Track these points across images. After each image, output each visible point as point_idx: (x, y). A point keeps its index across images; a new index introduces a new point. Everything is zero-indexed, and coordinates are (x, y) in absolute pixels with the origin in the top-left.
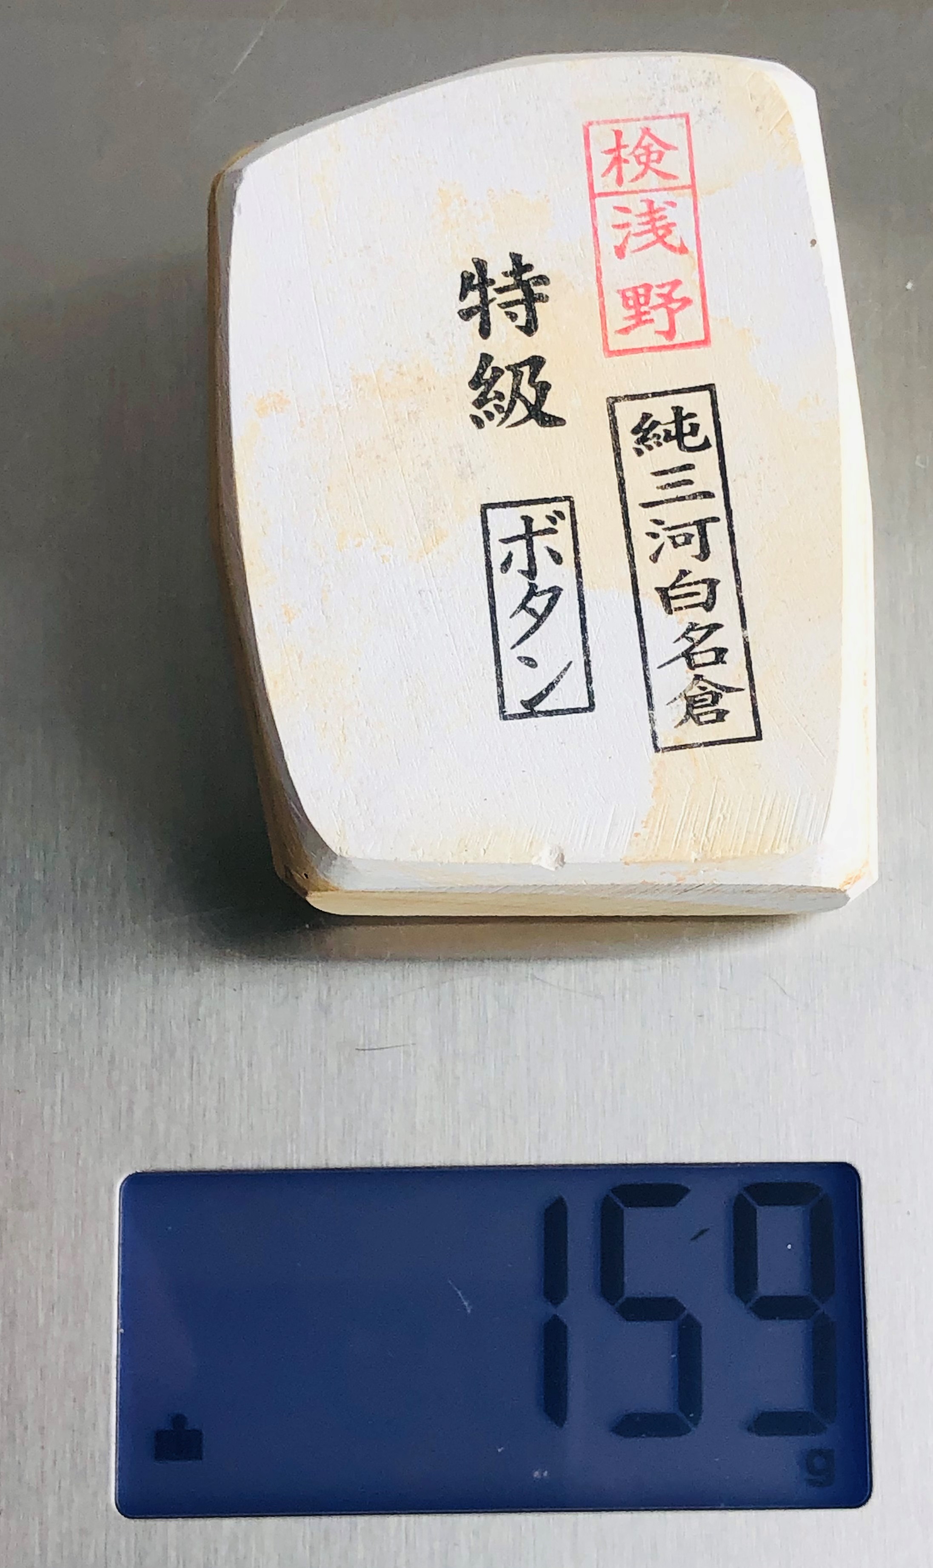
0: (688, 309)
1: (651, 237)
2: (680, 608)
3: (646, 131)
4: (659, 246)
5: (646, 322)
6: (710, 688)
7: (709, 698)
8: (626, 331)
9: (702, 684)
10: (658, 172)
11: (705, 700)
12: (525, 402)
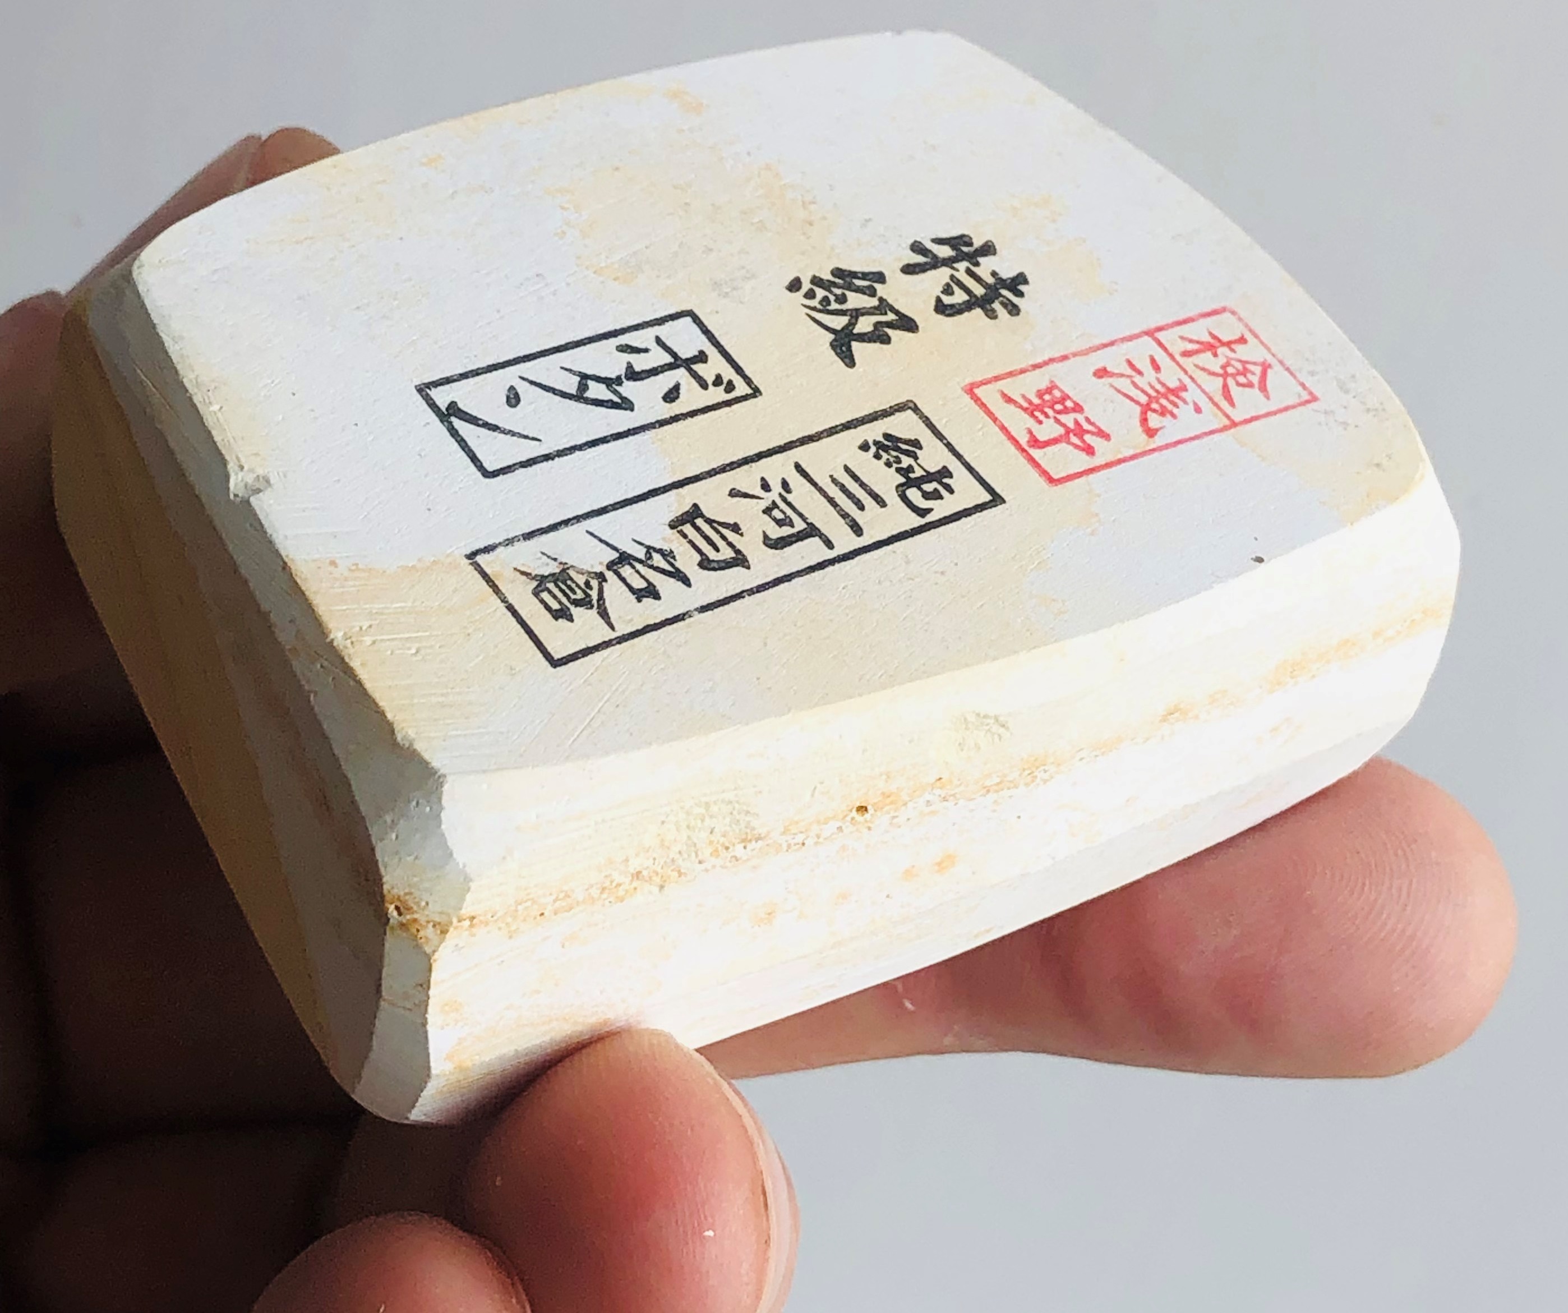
0: (1083, 455)
1: (1143, 399)
2: (685, 536)
3: (1265, 367)
4: (1138, 409)
5: (1036, 418)
6: (594, 594)
7: (580, 595)
8: (1009, 400)
9: (594, 583)
10: (1225, 386)
11: (575, 593)
12: (852, 324)
